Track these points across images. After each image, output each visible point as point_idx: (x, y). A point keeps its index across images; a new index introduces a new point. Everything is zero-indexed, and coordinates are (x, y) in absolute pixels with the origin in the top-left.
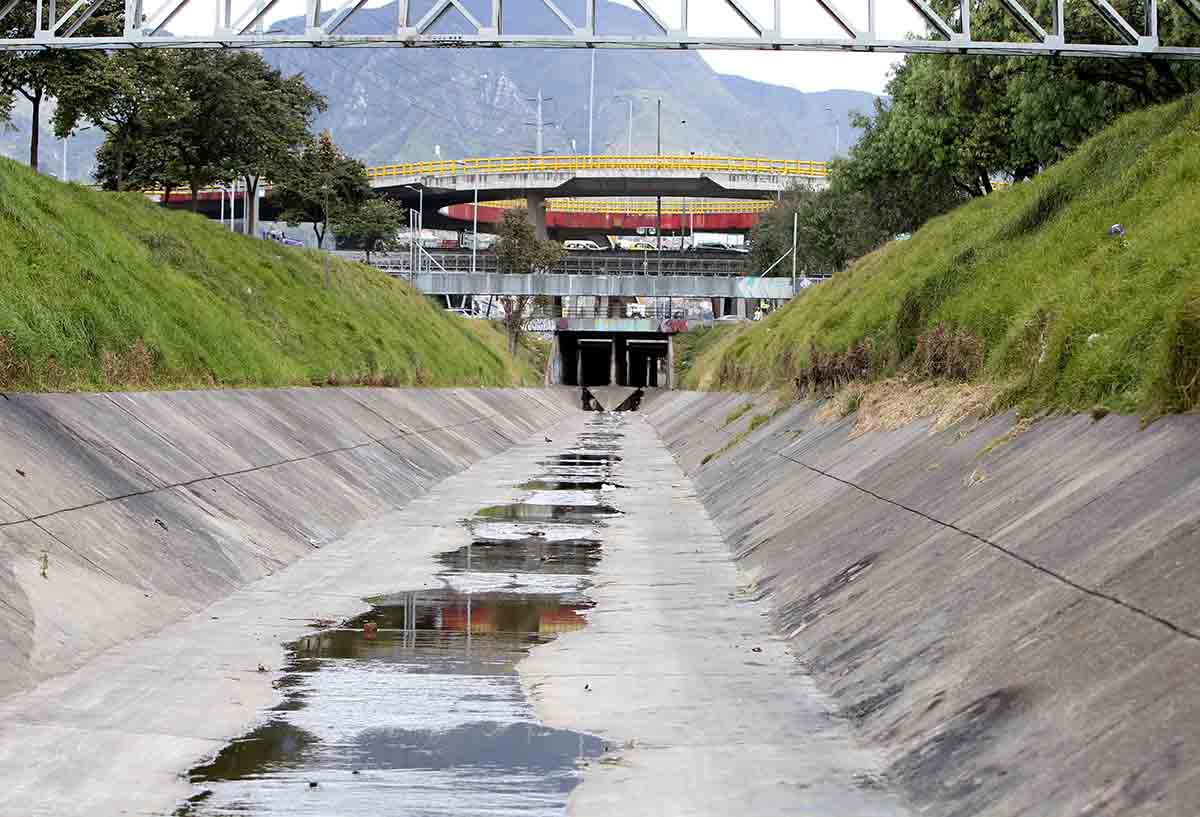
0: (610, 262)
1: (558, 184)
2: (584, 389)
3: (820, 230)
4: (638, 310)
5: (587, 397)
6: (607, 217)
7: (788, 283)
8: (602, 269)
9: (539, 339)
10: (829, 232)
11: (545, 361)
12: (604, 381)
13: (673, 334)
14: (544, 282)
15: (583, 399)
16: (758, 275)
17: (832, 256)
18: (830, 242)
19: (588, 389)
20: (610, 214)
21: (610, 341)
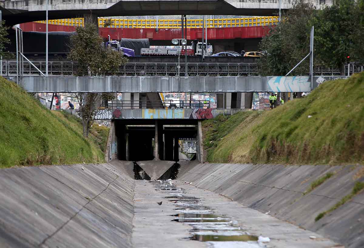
0: (148, 66)
1: (108, 6)
2: (135, 163)
3: (326, 39)
4: (174, 102)
5: (137, 169)
6: (142, 31)
7: (307, 80)
8: (143, 72)
9: (100, 125)
10: (332, 40)
11: (105, 142)
12: (149, 157)
13: (202, 120)
14: (120, 82)
15: (134, 170)
16: (284, 74)
17: (335, 58)
18: (333, 48)
19: (138, 163)
20: (143, 29)
21: (153, 126)
